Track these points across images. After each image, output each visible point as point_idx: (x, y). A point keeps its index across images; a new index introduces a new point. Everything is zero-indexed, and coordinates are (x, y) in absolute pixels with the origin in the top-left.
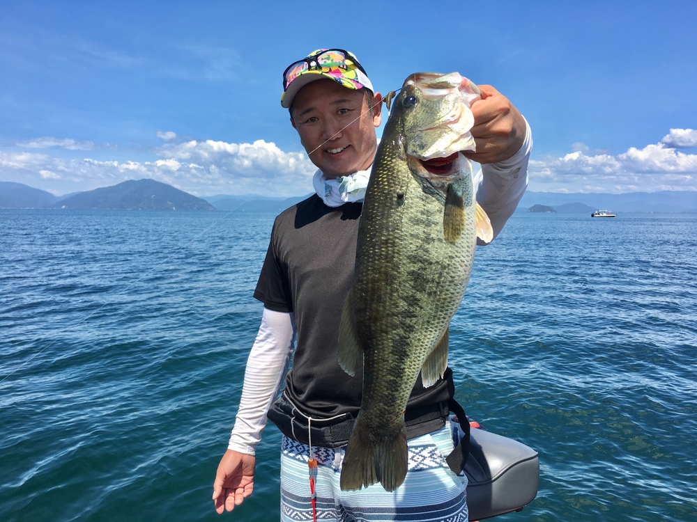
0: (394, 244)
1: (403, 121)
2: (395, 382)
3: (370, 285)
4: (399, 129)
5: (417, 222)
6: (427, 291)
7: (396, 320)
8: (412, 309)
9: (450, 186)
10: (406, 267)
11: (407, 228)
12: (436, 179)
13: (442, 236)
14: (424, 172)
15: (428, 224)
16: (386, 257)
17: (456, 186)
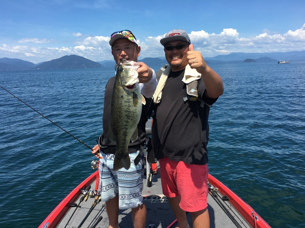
0: (121, 108)
1: (120, 75)
2: (124, 142)
3: (116, 119)
4: (119, 77)
5: (126, 102)
6: (131, 119)
7: (123, 127)
8: (127, 124)
9: (134, 92)
10: (124, 114)
11: (124, 104)
12: (130, 90)
13: (133, 105)
14: (126, 89)
15: (129, 102)
16: (119, 111)
17: (135, 92)
